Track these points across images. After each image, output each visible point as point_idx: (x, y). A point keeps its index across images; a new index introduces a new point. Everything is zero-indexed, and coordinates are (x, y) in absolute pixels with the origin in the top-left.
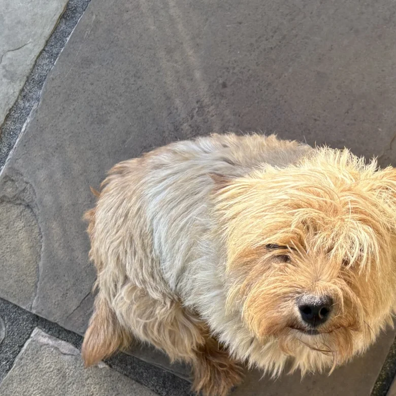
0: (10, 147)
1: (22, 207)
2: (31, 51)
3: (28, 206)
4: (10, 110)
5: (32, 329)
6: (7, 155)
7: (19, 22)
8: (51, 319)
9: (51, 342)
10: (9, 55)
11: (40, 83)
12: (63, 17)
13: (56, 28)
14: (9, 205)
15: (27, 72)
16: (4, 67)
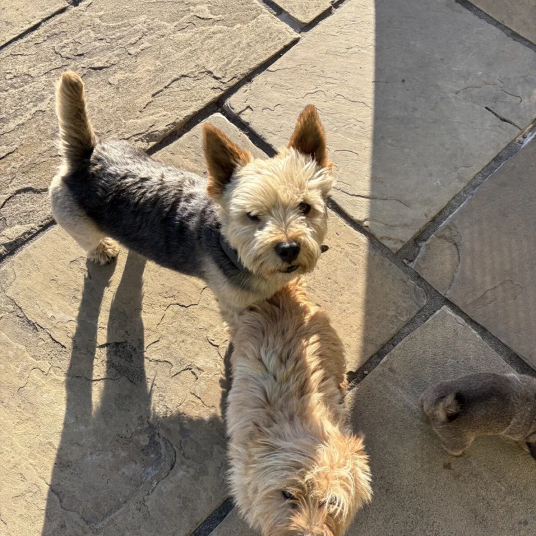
0: (450, 213)
1: (451, 244)
2: (474, 170)
3: (455, 244)
4: (456, 195)
5: (443, 305)
6: (448, 217)
7: (471, 154)
8: (456, 303)
9: (453, 315)
10: (462, 168)
11: (474, 187)
12: (494, 159)
13: (489, 164)
14: (445, 240)
15: (469, 180)
16: (458, 173)
